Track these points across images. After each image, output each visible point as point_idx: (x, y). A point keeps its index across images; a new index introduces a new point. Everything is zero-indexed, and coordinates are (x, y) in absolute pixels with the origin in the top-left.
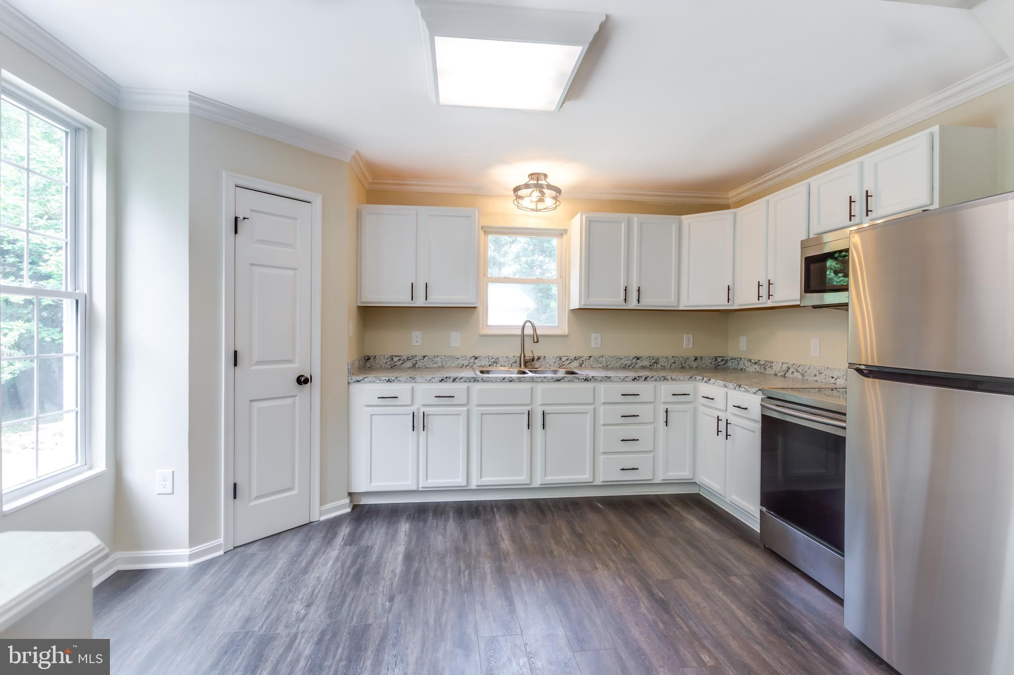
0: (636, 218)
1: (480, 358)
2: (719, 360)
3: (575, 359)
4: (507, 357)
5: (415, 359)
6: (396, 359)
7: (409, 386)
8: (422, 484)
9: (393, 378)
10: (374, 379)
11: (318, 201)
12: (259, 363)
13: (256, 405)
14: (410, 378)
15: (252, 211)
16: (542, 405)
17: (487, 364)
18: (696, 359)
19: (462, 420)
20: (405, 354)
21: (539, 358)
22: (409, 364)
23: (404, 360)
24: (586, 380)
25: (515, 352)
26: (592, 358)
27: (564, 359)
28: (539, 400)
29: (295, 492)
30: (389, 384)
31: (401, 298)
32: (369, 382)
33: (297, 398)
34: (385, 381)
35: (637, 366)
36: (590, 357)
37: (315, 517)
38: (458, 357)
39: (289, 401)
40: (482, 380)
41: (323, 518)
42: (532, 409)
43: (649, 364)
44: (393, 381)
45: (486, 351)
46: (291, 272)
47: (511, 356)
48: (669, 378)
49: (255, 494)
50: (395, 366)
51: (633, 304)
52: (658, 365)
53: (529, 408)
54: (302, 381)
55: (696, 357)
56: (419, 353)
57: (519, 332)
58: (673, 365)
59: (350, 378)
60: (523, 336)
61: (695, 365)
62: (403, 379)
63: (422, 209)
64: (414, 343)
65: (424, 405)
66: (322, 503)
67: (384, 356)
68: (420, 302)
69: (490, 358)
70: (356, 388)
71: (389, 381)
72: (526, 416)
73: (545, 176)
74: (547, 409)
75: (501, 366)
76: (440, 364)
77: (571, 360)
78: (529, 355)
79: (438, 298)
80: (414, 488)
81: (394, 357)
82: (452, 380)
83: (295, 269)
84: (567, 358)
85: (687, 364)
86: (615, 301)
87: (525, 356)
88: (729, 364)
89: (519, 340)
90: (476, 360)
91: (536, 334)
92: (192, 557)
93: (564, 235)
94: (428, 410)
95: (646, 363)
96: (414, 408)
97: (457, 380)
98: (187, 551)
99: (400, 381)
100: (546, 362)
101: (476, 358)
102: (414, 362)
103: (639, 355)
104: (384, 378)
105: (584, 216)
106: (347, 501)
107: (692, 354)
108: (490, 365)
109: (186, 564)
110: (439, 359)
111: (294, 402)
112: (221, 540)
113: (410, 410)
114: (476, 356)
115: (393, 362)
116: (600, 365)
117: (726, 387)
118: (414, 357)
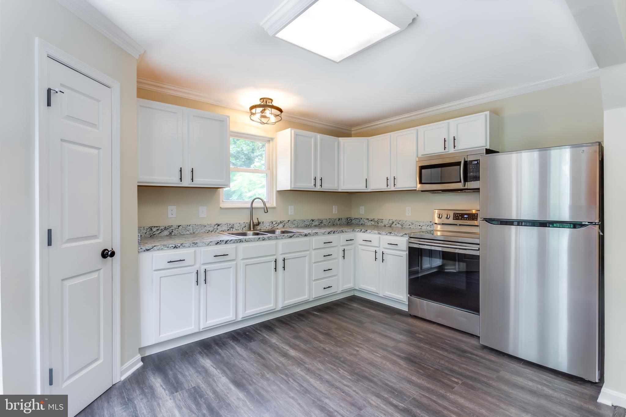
0: (319, 136)
1: (221, 225)
2: (349, 219)
3: (281, 222)
4: (239, 223)
5: (171, 228)
6: (154, 229)
7: (192, 250)
8: (203, 325)
9: (179, 245)
10: (162, 247)
11: (116, 87)
12: (70, 240)
13: (68, 283)
14: (193, 243)
15: (62, 85)
16: (282, 254)
17: (226, 229)
18: (339, 220)
19: (232, 271)
20: (162, 224)
22: (166, 233)
23: (161, 230)
24: (306, 235)
25: (244, 219)
26: (290, 222)
27: (274, 223)
28: (281, 251)
29: (101, 360)
30: (175, 250)
31: (172, 180)
32: (158, 249)
33: (102, 271)
34: (172, 248)
35: (312, 225)
36: (289, 221)
37: (117, 379)
38: (205, 225)
39: (95, 275)
40: (245, 240)
41: (123, 378)
43: (318, 224)
44: (179, 247)
45: (225, 220)
46: (95, 151)
47: (242, 222)
48: (344, 231)
50: (154, 235)
51: (318, 188)
52: (322, 224)
53: (276, 257)
54: (107, 254)
55: (339, 218)
56: (175, 224)
57: (249, 205)
58: (329, 223)
59: (140, 248)
60: (252, 208)
61: (338, 223)
62: (187, 245)
64: (170, 216)
65: (204, 264)
67: (144, 227)
68: (187, 183)
69: (228, 225)
70: (146, 256)
71: (175, 247)
72: (273, 263)
73: (272, 100)
74: (286, 256)
75: (236, 230)
76: (191, 231)
77: (278, 223)
78: (255, 221)
80: (197, 330)
81: (153, 228)
82: (225, 242)
83: (98, 149)
84: (276, 222)
85: (335, 223)
86: (308, 185)
87: (253, 223)
88: (354, 221)
89: (248, 212)
90: (218, 227)
91: (266, 207)
93: (271, 141)
94: (207, 267)
95: (317, 223)
96: (196, 267)
97: (228, 242)
99: (184, 246)
100: (264, 225)
101: (219, 225)
102: (171, 231)
103: (313, 219)
104: (171, 246)
105: (293, 131)
106: (139, 356)
107: (337, 217)
108: (228, 230)
110: (191, 227)
111: (99, 275)
113: (194, 269)
114: (219, 223)
115: (152, 232)
116: (294, 226)
117: (380, 234)
118: (170, 227)
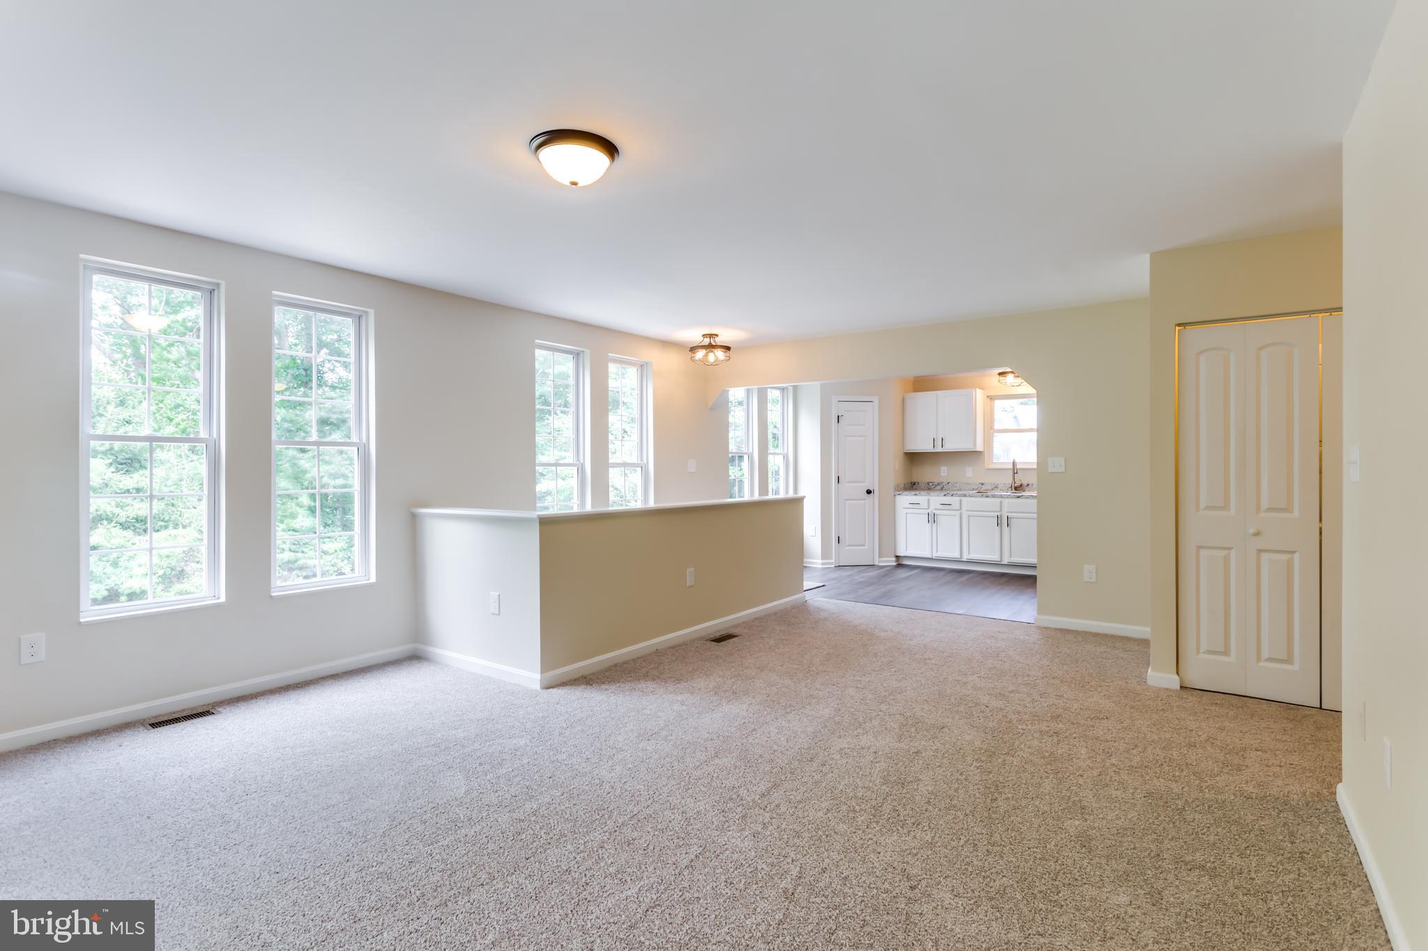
1: (985, 484)
4: (1004, 483)
6: (931, 484)
7: (926, 498)
8: (935, 555)
10: (908, 494)
11: (876, 400)
12: (849, 482)
13: (848, 502)
15: (845, 411)
16: (1007, 512)
17: (990, 488)
19: (957, 518)
20: (936, 481)
21: (1028, 485)
22: (939, 487)
23: (936, 485)
25: (1009, 479)
28: (1005, 509)
29: (866, 547)
31: (927, 447)
32: (905, 495)
33: (866, 500)
34: (915, 495)
37: (876, 563)
38: (970, 483)
39: (863, 502)
40: (969, 495)
41: (880, 564)
42: (1001, 515)
44: (920, 495)
45: (990, 480)
46: (863, 438)
47: (1006, 481)
49: (847, 544)
50: (930, 488)
53: (999, 514)
54: (869, 492)
56: (945, 480)
57: (1011, 467)
59: (895, 493)
62: (923, 494)
63: (939, 392)
64: (942, 474)
65: (934, 509)
66: (880, 557)
67: (924, 482)
68: (939, 449)
69: (993, 484)
70: (898, 498)
71: (917, 495)
72: (997, 518)
74: (1010, 515)
75: (1000, 490)
76: (958, 488)
78: (1018, 482)
79: (949, 447)
80: (930, 557)
82: (951, 495)
83: (865, 436)
87: (1015, 483)
89: (1012, 472)
90: (982, 486)
91: (1016, 468)
92: (823, 564)
94: (936, 512)
96: (929, 511)
97: (954, 495)
98: (820, 561)
101: (983, 484)
102: (942, 486)
106: (894, 559)
108: (992, 489)
109: (820, 566)
110: (958, 484)
111: (865, 502)
112: (833, 561)
113: (927, 511)
114: (983, 482)
115: (929, 486)
118: (942, 483)
